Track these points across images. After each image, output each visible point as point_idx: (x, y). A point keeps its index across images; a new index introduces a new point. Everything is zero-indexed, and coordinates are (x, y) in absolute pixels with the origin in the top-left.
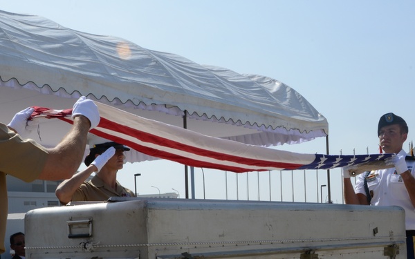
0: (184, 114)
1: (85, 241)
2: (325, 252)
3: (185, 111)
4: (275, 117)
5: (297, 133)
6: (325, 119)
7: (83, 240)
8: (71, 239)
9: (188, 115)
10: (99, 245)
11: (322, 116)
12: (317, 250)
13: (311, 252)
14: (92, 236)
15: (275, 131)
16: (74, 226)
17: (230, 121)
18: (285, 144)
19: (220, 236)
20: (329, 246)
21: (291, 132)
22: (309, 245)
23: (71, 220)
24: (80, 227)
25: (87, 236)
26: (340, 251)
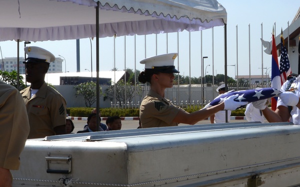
0: (96, 5)
1: (65, 177)
2: (267, 175)
3: (98, 3)
4: (180, 7)
5: (198, 22)
6: (224, 9)
7: (61, 176)
8: (49, 174)
9: (100, 6)
10: (78, 182)
11: (221, 6)
12: (261, 174)
13: (257, 177)
14: (71, 173)
15: (179, 21)
16: (52, 162)
17: (139, 12)
18: (185, 30)
19: (185, 170)
20: (270, 169)
21: (194, 22)
22: (255, 170)
23: (49, 155)
24: (58, 163)
25: (65, 172)
26: (279, 172)
